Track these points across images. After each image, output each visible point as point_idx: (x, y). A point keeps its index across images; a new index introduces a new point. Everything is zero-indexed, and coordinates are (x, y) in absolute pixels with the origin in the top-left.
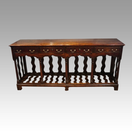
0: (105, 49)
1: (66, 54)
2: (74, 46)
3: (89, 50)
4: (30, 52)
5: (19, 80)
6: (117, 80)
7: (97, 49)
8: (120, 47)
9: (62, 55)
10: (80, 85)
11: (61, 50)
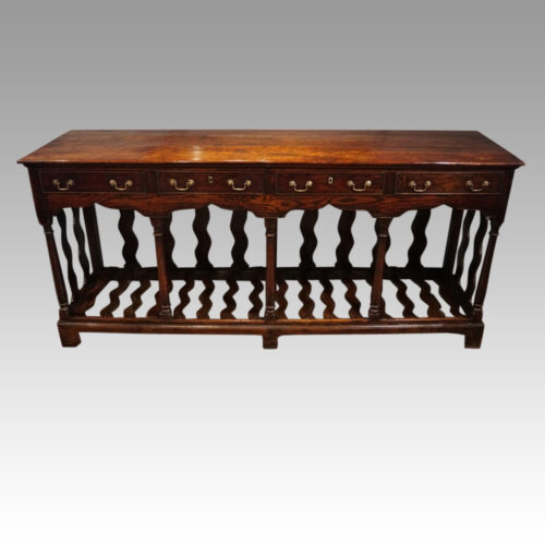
0: (437, 182)
1: (271, 200)
2: (305, 164)
3: (369, 183)
4: (112, 188)
5: (67, 306)
6: (481, 308)
7: (404, 178)
8: (502, 172)
9: (253, 201)
10: (327, 328)
11: (249, 182)
